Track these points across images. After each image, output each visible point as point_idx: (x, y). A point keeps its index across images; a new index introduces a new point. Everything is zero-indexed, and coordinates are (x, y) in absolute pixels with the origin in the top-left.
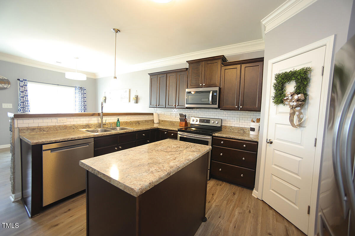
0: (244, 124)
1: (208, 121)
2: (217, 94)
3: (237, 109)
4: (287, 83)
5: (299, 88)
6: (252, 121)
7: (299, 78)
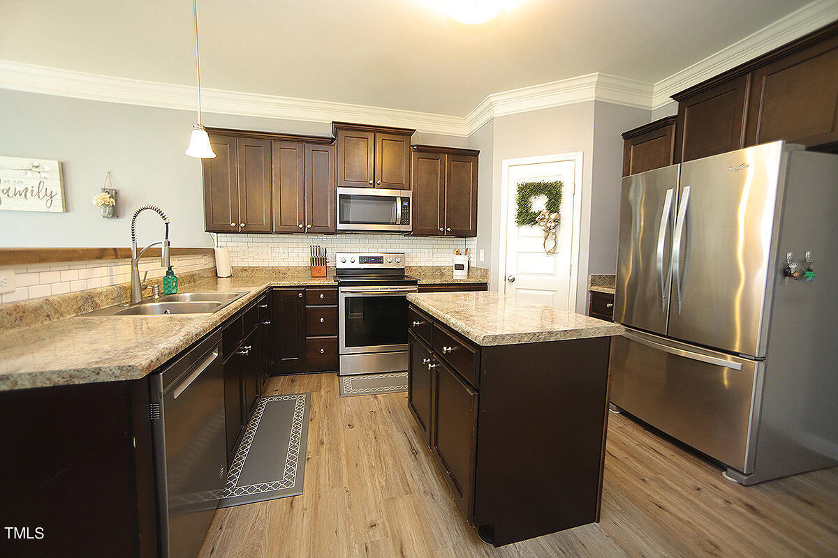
0: (440, 259)
1: (379, 260)
2: (409, 204)
3: (441, 234)
4: (533, 197)
5: (554, 205)
6: (458, 253)
7: (553, 192)
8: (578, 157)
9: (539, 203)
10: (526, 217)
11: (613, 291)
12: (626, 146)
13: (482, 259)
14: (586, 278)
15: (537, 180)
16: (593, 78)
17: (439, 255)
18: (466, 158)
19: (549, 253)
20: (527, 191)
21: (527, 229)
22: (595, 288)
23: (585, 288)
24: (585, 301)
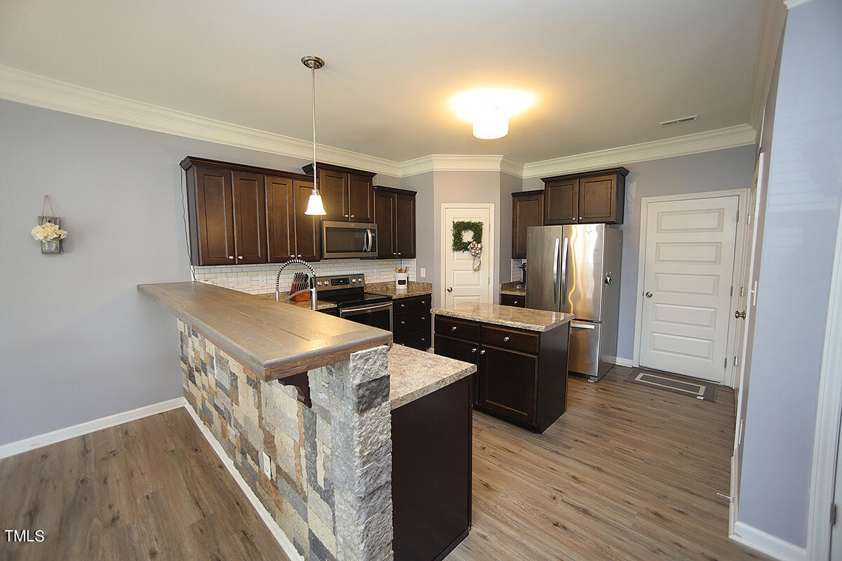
2: (376, 234)
4: (463, 232)
5: (478, 238)
6: (400, 271)
7: (477, 229)
8: (492, 206)
9: (468, 236)
10: (459, 245)
11: (524, 294)
12: (514, 201)
13: (423, 274)
14: (499, 286)
15: (467, 220)
16: (500, 158)
17: (385, 273)
18: (407, 197)
19: (475, 270)
20: (459, 227)
21: (460, 254)
22: (504, 292)
23: (498, 292)
24: (498, 299)
